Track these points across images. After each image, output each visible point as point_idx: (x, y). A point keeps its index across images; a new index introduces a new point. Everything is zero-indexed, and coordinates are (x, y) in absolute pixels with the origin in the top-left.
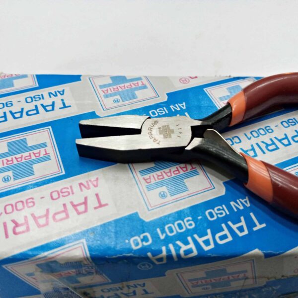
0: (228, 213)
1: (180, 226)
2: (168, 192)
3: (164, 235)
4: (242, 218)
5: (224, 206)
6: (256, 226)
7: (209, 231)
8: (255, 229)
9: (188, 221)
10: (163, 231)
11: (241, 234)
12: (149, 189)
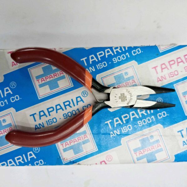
0: (97, 65)
1: (119, 59)
2: (124, 75)
3: (126, 55)
4: (91, 63)
5: (98, 69)
6: (85, 60)
7: (107, 57)
8: (86, 58)
9: (116, 61)
10: (127, 56)
11: (93, 56)
12: (133, 77)
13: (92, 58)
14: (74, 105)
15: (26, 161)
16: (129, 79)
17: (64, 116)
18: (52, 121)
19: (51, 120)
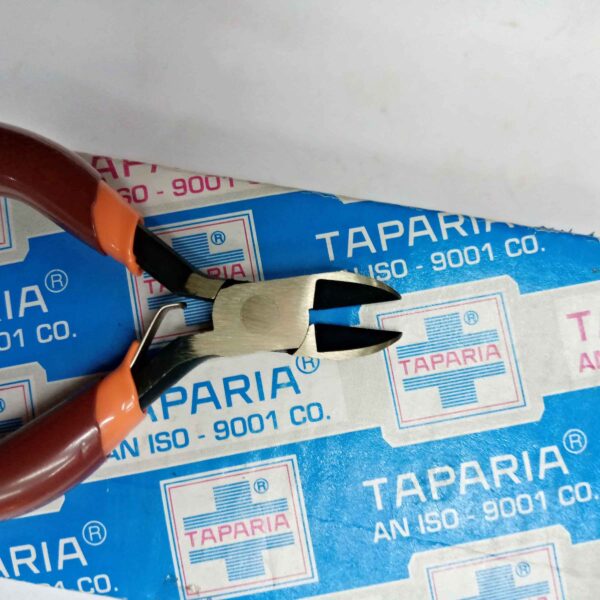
13: (359, 237)
14: (262, 397)
15: (49, 568)
16: (476, 339)
17: (216, 430)
18: (170, 438)
19: (167, 434)
